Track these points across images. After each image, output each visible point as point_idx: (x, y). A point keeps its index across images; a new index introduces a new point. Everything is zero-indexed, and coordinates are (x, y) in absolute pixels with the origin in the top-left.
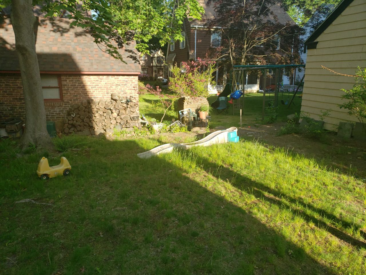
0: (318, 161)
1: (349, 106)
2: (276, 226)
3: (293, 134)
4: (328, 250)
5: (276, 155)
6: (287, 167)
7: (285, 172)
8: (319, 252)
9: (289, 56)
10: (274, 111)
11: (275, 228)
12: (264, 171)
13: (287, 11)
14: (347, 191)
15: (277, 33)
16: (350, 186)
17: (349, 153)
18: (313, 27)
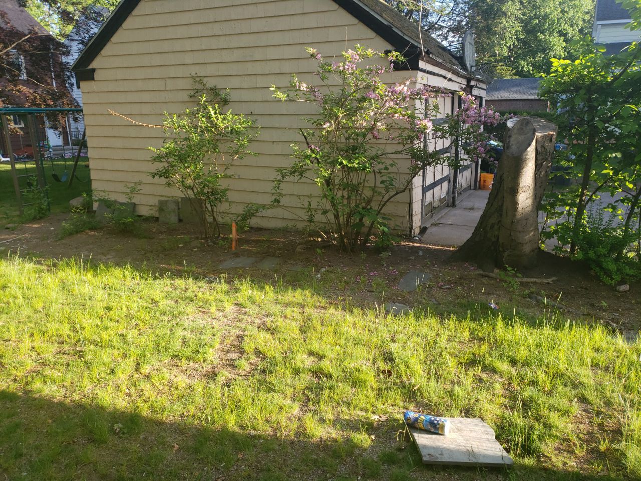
0: (137, 268)
1: (165, 174)
2: (85, 396)
3: (87, 231)
4: (175, 398)
5: (61, 274)
6: (87, 289)
7: (85, 299)
8: (163, 406)
9: (48, 91)
10: (42, 195)
11: (83, 400)
12: (44, 308)
13: (25, 6)
14: (187, 301)
15: (13, 46)
16: (190, 294)
17: (181, 245)
18: (82, 43)
